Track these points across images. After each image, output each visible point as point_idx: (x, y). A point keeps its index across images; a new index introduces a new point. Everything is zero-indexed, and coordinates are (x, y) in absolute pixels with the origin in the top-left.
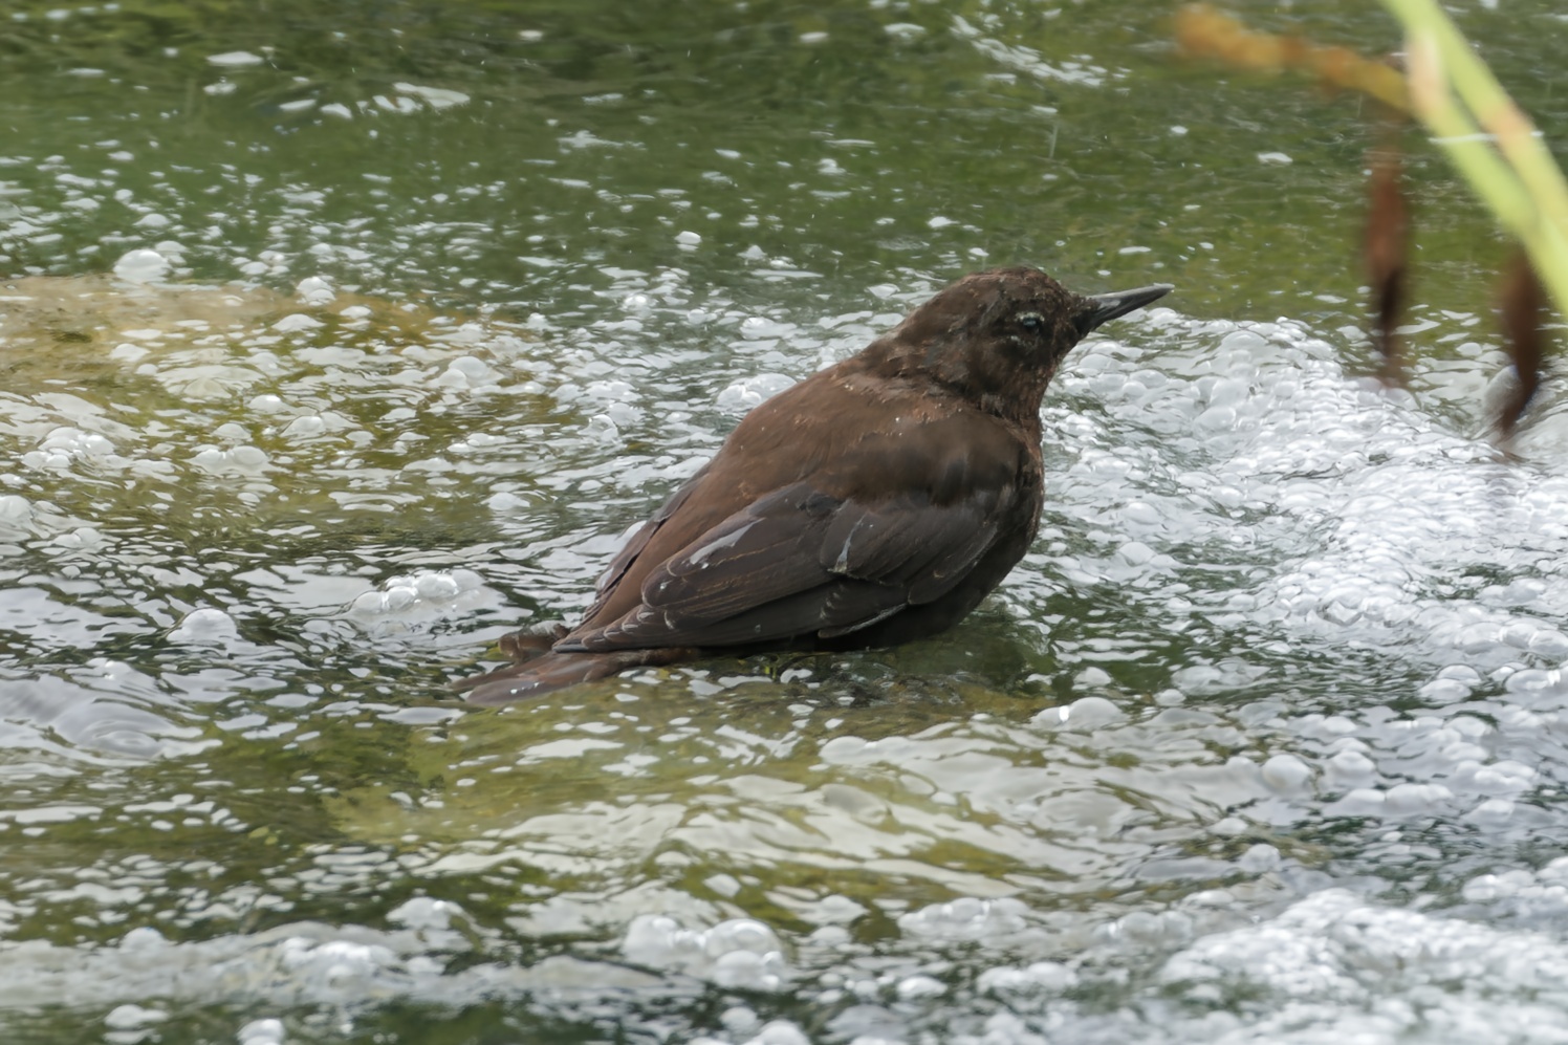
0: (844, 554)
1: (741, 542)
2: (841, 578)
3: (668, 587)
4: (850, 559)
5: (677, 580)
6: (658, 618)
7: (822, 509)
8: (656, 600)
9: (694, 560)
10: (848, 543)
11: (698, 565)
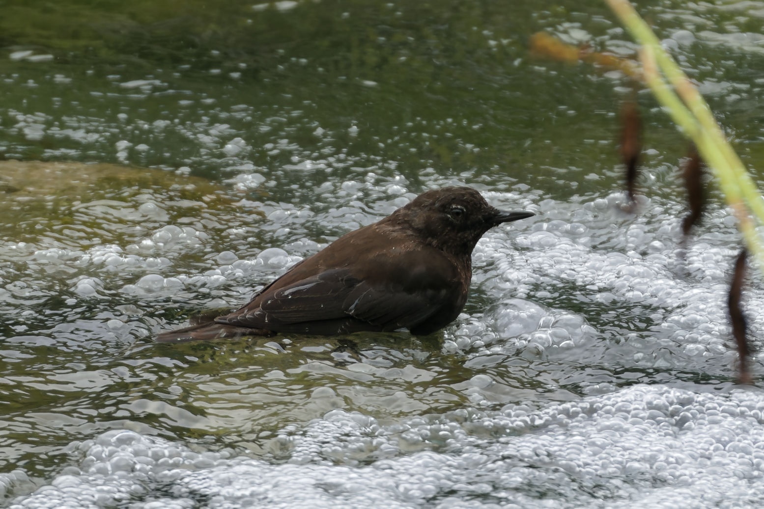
0: (353, 306)
1: (309, 290)
2: (349, 317)
3: (272, 302)
4: (356, 308)
5: (276, 300)
6: (262, 316)
7: (351, 283)
8: (265, 307)
9: (286, 293)
10: (357, 302)
11: (288, 296)
